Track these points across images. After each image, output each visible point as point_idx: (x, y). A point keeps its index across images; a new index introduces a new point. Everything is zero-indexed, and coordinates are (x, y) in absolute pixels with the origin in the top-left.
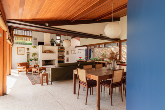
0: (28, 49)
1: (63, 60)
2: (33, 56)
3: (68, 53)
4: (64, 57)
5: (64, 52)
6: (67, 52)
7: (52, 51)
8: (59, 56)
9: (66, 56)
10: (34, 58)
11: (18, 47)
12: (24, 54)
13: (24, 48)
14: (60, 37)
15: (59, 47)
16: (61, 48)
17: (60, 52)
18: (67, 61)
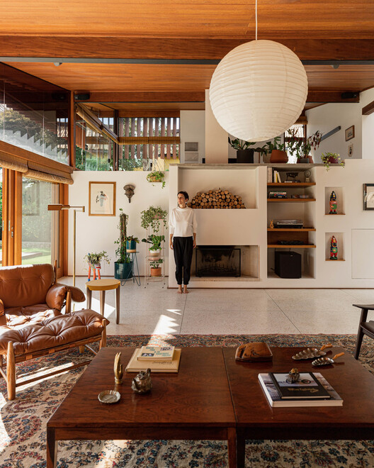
0: (130, 191)
1: (307, 251)
2: (145, 225)
3: (334, 206)
4: (312, 228)
5: (312, 198)
6: (332, 198)
7: (239, 193)
8: (276, 226)
9: (323, 227)
10: (150, 231)
11: (90, 183)
12: (114, 214)
13: (114, 183)
14: (305, 128)
15: (274, 169)
16: (291, 173)
17: (284, 197)
18: (332, 259)
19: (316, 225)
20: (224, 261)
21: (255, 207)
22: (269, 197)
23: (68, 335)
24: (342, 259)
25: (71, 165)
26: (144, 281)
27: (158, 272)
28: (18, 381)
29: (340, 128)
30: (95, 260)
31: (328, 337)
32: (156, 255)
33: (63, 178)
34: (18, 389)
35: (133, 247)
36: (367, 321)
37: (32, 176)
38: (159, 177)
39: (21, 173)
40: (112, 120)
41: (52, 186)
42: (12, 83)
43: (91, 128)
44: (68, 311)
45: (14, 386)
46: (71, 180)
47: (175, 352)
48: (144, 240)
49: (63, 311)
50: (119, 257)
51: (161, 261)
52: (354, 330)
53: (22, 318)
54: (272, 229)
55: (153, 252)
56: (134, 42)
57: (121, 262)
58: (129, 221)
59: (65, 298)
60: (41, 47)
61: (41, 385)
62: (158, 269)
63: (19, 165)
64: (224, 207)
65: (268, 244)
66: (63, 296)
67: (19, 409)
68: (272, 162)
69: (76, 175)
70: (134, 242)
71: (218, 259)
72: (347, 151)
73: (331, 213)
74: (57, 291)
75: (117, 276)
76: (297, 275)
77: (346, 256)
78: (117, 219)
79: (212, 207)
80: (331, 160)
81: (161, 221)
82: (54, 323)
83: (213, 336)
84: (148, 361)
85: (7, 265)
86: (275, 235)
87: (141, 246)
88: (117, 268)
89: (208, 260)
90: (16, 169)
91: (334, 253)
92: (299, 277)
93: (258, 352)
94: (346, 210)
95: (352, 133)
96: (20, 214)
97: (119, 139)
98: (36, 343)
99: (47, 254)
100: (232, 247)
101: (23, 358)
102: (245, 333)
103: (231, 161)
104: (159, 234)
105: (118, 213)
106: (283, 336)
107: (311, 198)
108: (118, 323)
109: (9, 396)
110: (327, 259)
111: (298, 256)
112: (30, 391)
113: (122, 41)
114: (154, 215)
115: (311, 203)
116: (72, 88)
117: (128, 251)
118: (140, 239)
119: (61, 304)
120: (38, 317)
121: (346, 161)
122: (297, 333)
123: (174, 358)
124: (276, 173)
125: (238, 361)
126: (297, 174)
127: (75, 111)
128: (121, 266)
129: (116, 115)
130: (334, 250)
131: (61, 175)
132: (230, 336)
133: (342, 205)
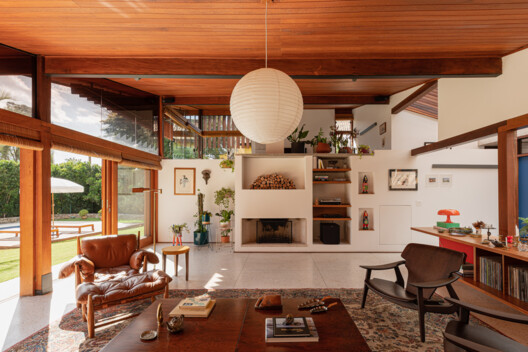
0: (207, 175)
1: (345, 223)
2: (217, 203)
4: (349, 204)
7: (291, 177)
8: (321, 203)
9: (357, 203)
10: (222, 207)
11: (175, 169)
12: (194, 194)
13: (194, 169)
14: (352, 123)
15: (319, 158)
16: (333, 161)
17: (326, 180)
18: (364, 229)
19: (352, 202)
20: (280, 231)
21: (304, 188)
22: (314, 180)
23: (137, 290)
24: (372, 229)
25: (160, 154)
26: (216, 246)
27: (227, 239)
28: (96, 325)
29: (376, 124)
30: (178, 230)
31: (347, 290)
32: (225, 226)
33: (152, 165)
34: (96, 330)
35: (208, 219)
36: (371, 278)
37: (124, 165)
38: (229, 164)
39: (116, 163)
40: (197, 118)
41: (145, 172)
42: (111, 91)
43: (178, 124)
44: (145, 270)
45: (93, 328)
46: (160, 167)
47: (210, 303)
48: (217, 214)
49: (141, 271)
50: (197, 228)
51: (229, 231)
52: (361, 285)
53: (108, 276)
54: (317, 205)
55: (222, 224)
56: (195, 62)
57: (199, 231)
58: (205, 200)
59: (142, 260)
60: (123, 66)
61: (116, 327)
62: (227, 237)
63: (115, 156)
64: (279, 188)
65: (314, 217)
66: (141, 259)
67: (95, 345)
68: (318, 152)
69: (165, 163)
70: (208, 216)
71: (276, 229)
72: (381, 143)
73: (364, 193)
74: (137, 255)
75: (196, 243)
76: (336, 242)
77: (375, 226)
78: (196, 198)
79: (269, 188)
80: (364, 151)
81: (230, 199)
82: (129, 280)
83: (257, 290)
84: (187, 309)
85: (111, 233)
86: (319, 211)
87: (214, 219)
88: (195, 236)
89: (268, 230)
90: (111, 159)
91: (366, 224)
92: (337, 243)
93: (271, 302)
94: (375, 190)
95: (384, 128)
96: (117, 194)
97: (203, 133)
98: (111, 296)
99: (142, 225)
100: (286, 220)
101: (100, 307)
102: (283, 287)
103: (287, 151)
104: (228, 210)
105: (197, 193)
106: (313, 290)
107: (348, 180)
108: (187, 279)
109: (89, 335)
110: (360, 229)
111: (336, 226)
112: (107, 331)
113: (186, 61)
114: (225, 194)
115: (349, 185)
116: (161, 93)
117: (204, 223)
118: (214, 213)
119: (140, 265)
120: (121, 275)
121: (375, 151)
122: (324, 287)
123: (208, 307)
124: (320, 161)
125: (257, 309)
126: (336, 162)
127: (163, 111)
128: (199, 235)
129: (201, 113)
130: (366, 222)
131: (152, 164)
132: (271, 290)
133: (372, 187)
